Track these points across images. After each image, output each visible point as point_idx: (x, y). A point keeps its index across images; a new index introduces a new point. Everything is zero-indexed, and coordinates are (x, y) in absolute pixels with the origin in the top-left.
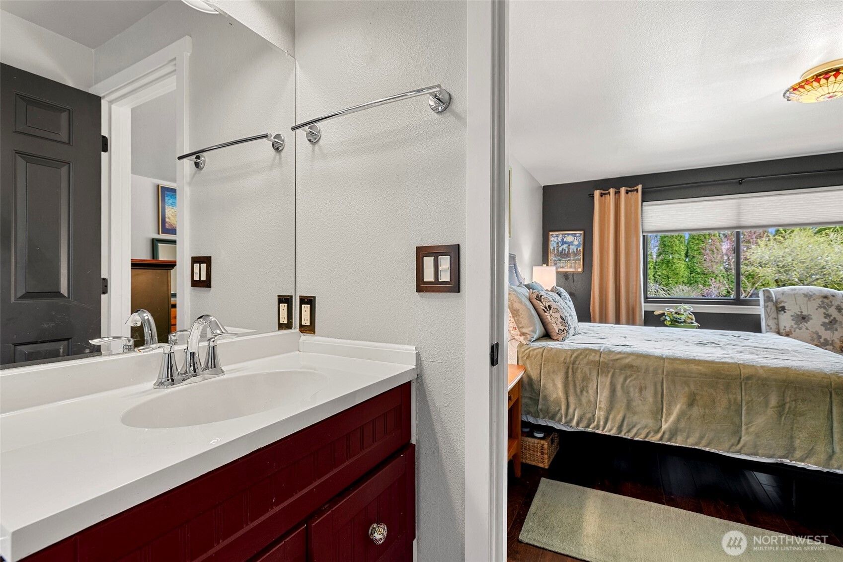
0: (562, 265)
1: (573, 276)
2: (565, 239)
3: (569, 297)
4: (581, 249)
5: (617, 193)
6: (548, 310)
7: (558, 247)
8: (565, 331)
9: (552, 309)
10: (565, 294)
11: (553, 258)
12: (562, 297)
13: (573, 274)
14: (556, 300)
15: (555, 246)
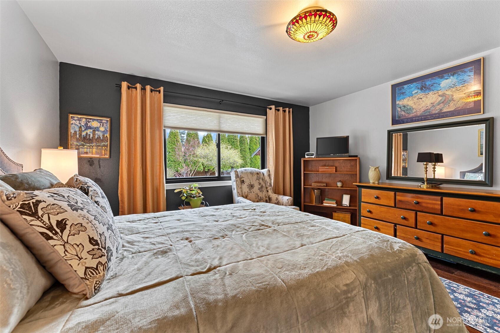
0: (85, 150)
1: (99, 162)
2: (89, 124)
3: (102, 191)
4: (108, 135)
5: (143, 89)
6: (56, 233)
7: (81, 131)
8: (101, 268)
9: (68, 227)
10: (95, 188)
11: (75, 143)
12: (90, 193)
13: (99, 160)
14: (79, 204)
15: (77, 129)
